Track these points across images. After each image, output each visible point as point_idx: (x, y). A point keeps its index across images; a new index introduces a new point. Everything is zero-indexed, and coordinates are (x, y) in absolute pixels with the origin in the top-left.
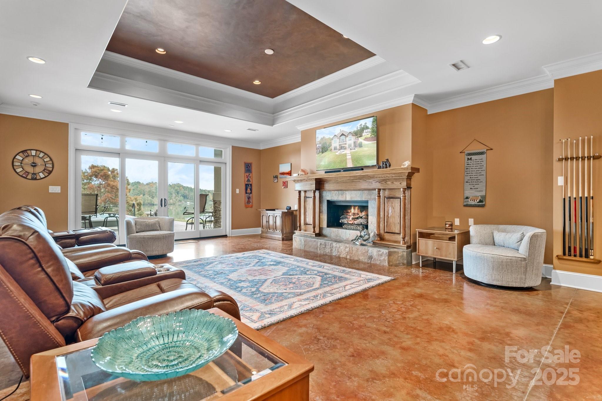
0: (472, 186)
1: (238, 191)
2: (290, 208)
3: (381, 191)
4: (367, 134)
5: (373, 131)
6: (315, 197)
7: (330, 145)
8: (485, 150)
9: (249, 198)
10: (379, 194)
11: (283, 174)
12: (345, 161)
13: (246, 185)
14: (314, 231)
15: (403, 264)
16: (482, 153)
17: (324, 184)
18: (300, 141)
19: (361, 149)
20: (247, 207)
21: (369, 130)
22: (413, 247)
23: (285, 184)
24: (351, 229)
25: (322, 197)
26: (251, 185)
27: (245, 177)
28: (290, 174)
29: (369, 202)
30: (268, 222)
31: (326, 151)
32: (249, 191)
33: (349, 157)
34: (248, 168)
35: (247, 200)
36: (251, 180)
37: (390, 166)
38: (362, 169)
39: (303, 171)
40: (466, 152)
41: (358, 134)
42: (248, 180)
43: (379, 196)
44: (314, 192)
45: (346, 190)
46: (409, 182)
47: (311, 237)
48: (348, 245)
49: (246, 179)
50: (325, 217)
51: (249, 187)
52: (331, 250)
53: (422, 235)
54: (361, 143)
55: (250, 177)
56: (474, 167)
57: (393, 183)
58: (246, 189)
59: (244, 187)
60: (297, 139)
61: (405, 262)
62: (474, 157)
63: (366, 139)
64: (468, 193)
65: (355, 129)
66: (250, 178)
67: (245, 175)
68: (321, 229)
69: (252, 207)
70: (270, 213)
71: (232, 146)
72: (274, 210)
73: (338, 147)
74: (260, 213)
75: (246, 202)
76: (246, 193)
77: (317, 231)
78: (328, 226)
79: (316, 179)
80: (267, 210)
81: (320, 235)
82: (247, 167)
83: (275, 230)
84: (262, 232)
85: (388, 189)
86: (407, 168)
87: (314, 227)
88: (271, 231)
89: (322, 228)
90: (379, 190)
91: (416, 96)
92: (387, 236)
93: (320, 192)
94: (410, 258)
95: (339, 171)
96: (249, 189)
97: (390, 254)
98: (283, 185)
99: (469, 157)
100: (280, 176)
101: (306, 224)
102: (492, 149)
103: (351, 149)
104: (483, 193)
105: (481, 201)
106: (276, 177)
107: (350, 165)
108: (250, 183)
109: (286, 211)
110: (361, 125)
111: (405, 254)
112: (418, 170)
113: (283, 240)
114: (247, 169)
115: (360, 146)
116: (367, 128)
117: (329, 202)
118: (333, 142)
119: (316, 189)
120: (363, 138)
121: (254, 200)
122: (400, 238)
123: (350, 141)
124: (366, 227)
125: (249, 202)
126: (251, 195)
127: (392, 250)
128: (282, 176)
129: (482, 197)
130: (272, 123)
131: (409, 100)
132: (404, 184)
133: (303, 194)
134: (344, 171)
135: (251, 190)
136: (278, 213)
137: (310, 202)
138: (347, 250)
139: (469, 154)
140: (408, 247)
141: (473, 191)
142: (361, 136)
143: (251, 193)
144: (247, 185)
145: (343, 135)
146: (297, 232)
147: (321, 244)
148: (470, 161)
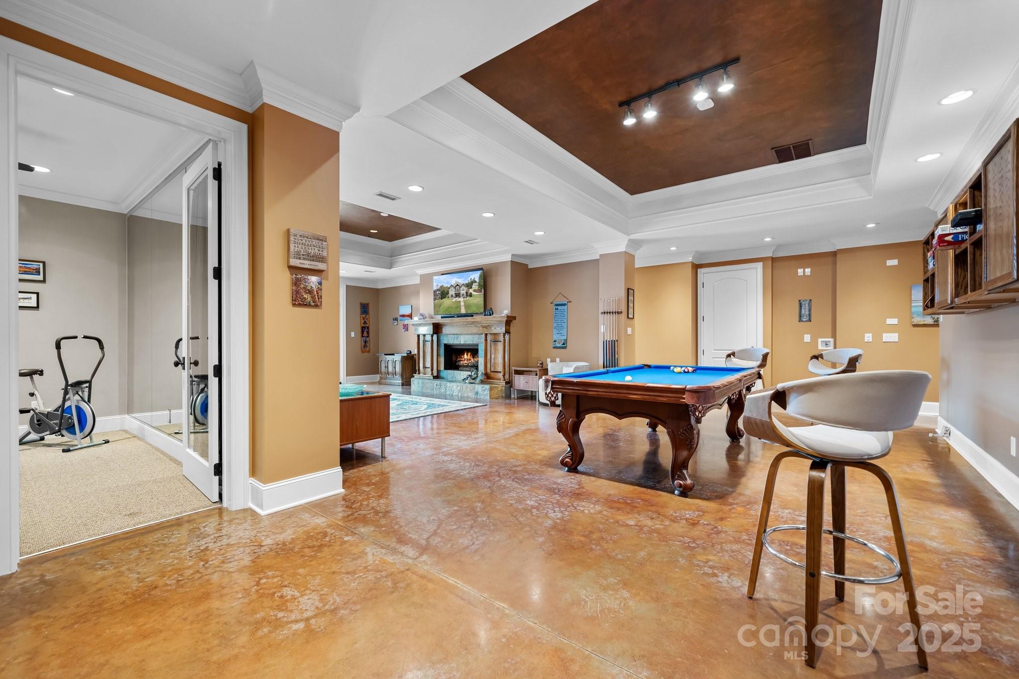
0: (558, 332)
1: (353, 334)
2: (411, 352)
3: (488, 335)
4: (475, 286)
5: (479, 285)
6: (432, 341)
7: (448, 293)
8: (566, 302)
9: (366, 342)
10: (486, 337)
11: (403, 316)
12: (459, 307)
13: (362, 327)
14: (432, 374)
15: (502, 397)
16: (564, 305)
17: (442, 328)
18: (419, 282)
19: (471, 298)
20: (363, 352)
21: (477, 284)
22: (509, 383)
23: (406, 327)
24: (466, 371)
25: (440, 341)
26: (368, 328)
27: (361, 320)
28: (410, 316)
29: (479, 345)
30: (387, 367)
31: (444, 298)
32: (365, 334)
33: (462, 304)
34: (365, 309)
35: (363, 344)
36: (368, 323)
37: (493, 314)
38: (472, 316)
39: (421, 315)
40: (555, 303)
41: (469, 286)
42: (365, 323)
43: (486, 340)
44: (432, 336)
45: (460, 334)
46: (508, 328)
47: (429, 379)
48: (459, 384)
49: (363, 322)
50: (442, 360)
51: (366, 330)
52: (446, 389)
53: (518, 372)
54: (471, 293)
55: (367, 319)
56: (560, 316)
57: (495, 328)
58: (363, 332)
59: (360, 330)
60: (417, 281)
61: (504, 395)
62: (559, 308)
63: (475, 291)
64: (555, 337)
65: (467, 282)
66: (367, 321)
67: (361, 318)
68: (438, 371)
69: (369, 352)
70: (389, 358)
71: (346, 286)
72: (393, 355)
73: (454, 295)
74: (378, 358)
75: (363, 346)
76: (363, 337)
77: (435, 374)
78: (446, 368)
79: (433, 323)
80: (385, 355)
81: (437, 377)
82: (363, 308)
83: (394, 375)
84: (381, 378)
85: (490, 334)
86: (504, 317)
87: (432, 370)
88: (390, 376)
89: (440, 370)
90: (486, 335)
91: (513, 255)
92: (492, 374)
93: (437, 336)
94: (508, 392)
95: (453, 317)
96: (365, 333)
97: (491, 389)
98: (404, 328)
99: (557, 307)
100: (400, 318)
101: (425, 367)
102: (571, 302)
103: (464, 298)
104: (565, 338)
105: (564, 344)
106: (396, 319)
107: (463, 311)
108: (367, 325)
109: (406, 355)
110: (471, 279)
111: (504, 388)
112: (515, 318)
113: (403, 385)
114: (363, 310)
115: (471, 295)
116: (475, 282)
117: (446, 345)
118: (450, 290)
119: (434, 333)
120: (473, 289)
121: (371, 344)
122: (501, 375)
123: (463, 291)
124: (476, 367)
125: (365, 346)
126: (368, 339)
127: (493, 385)
128: (402, 318)
129: (564, 340)
130: (390, 266)
131: (508, 258)
132: (503, 330)
133: (421, 338)
134: (458, 317)
135: (368, 333)
136: (397, 358)
137: (429, 345)
138: (459, 388)
139: (557, 305)
140: (507, 383)
141: (559, 335)
142: (471, 288)
143: (368, 337)
144: (363, 329)
145: (458, 285)
146: (416, 376)
147: (437, 385)
148: (557, 311)
